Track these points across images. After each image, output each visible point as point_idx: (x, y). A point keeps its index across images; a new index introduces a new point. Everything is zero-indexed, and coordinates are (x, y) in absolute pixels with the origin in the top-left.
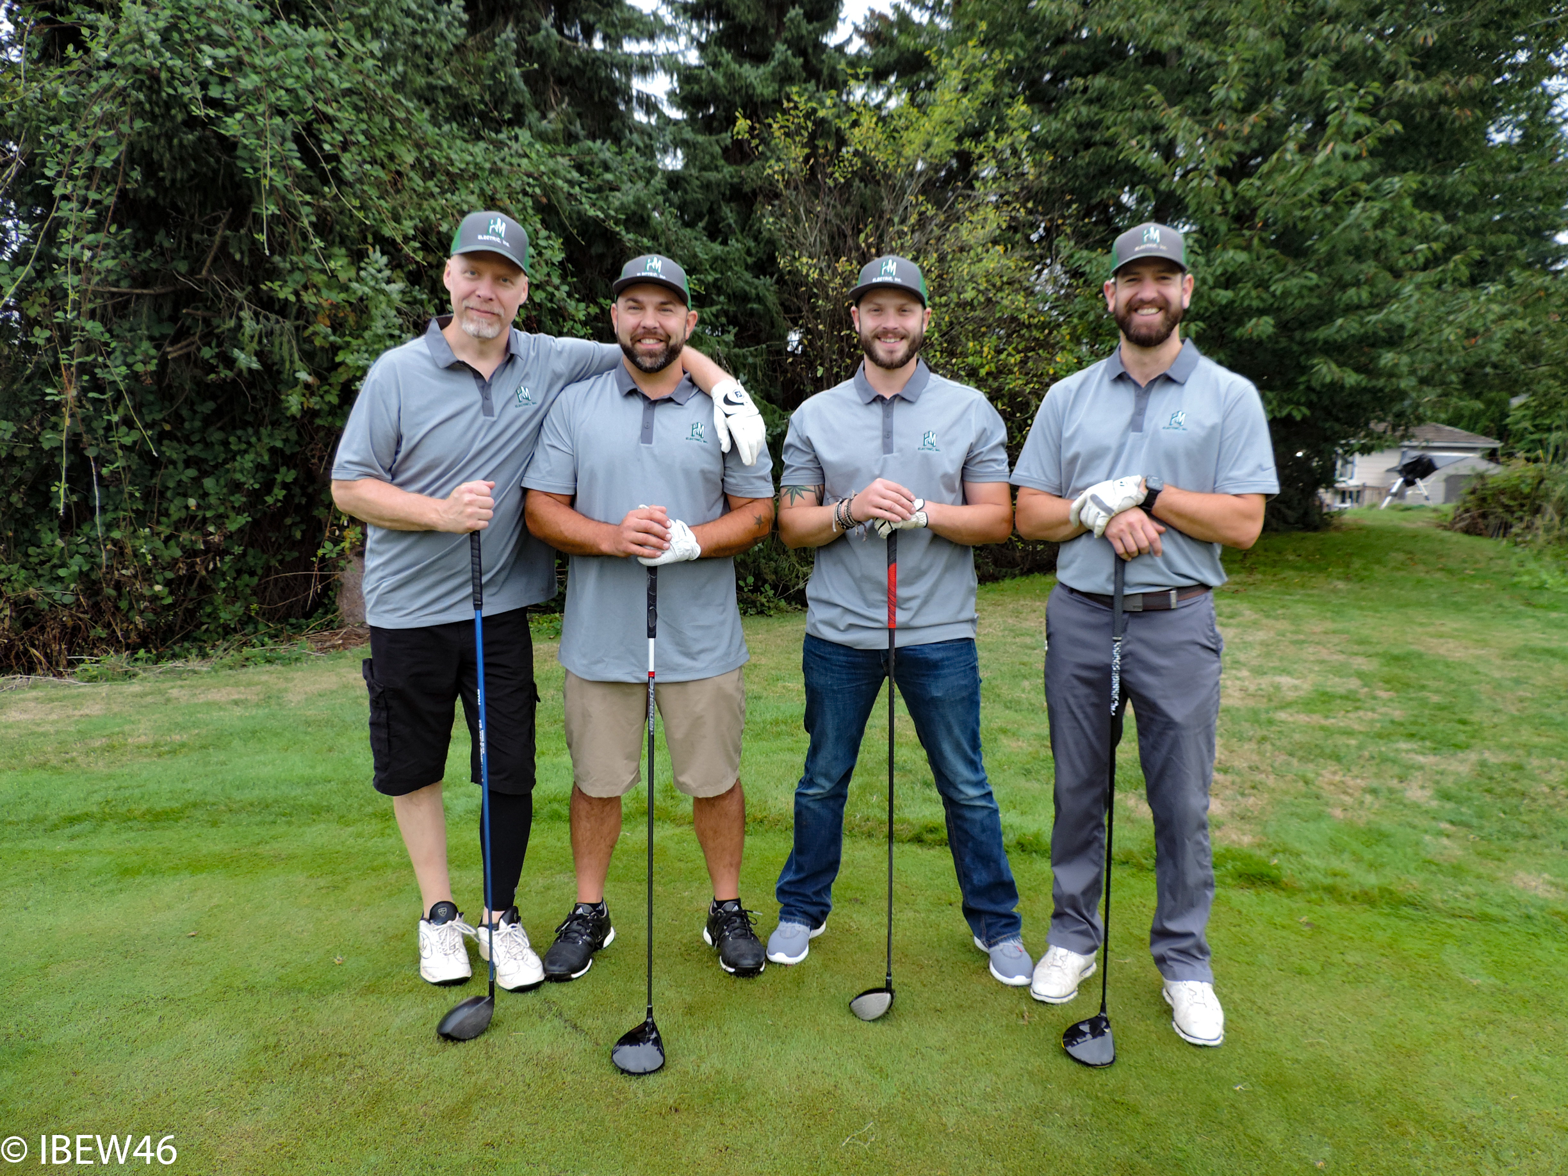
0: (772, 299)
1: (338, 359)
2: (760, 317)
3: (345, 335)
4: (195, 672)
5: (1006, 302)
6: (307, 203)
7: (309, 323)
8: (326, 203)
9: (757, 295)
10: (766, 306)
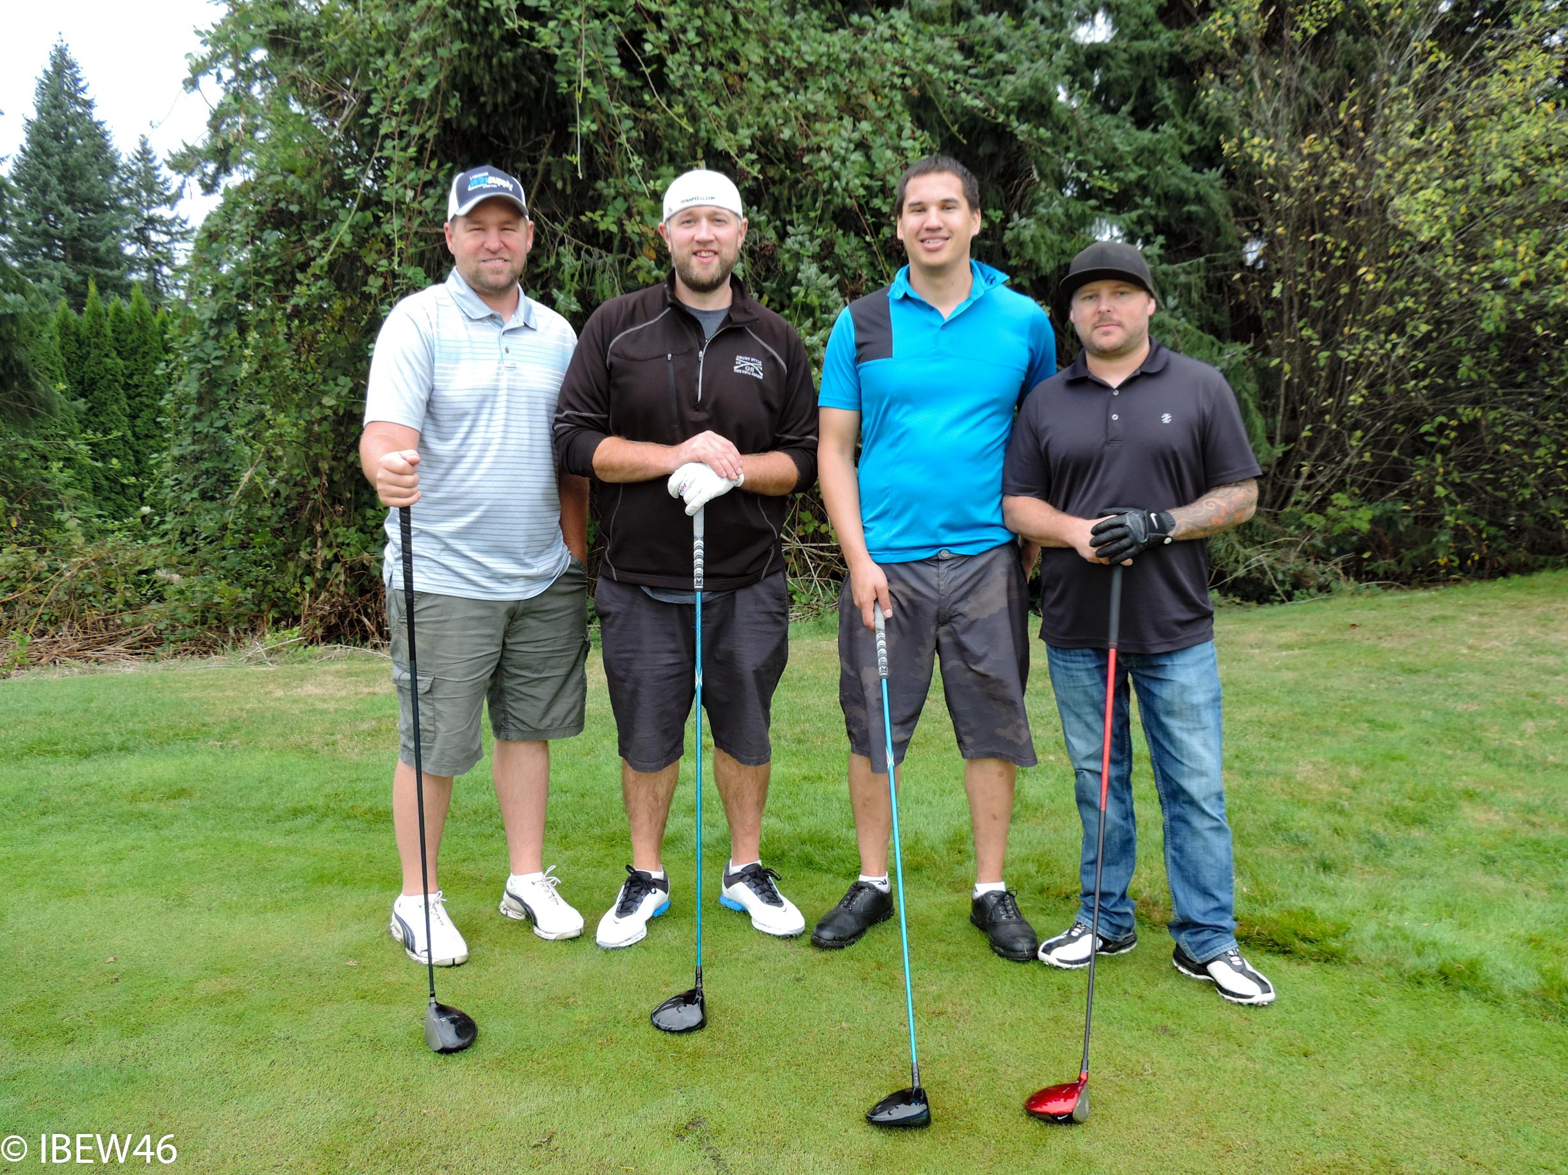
0: (1218, 200)
5: (1554, 181)
6: (627, 117)
7: (634, 255)
8: (654, 116)
9: (1197, 193)
10: (1209, 208)
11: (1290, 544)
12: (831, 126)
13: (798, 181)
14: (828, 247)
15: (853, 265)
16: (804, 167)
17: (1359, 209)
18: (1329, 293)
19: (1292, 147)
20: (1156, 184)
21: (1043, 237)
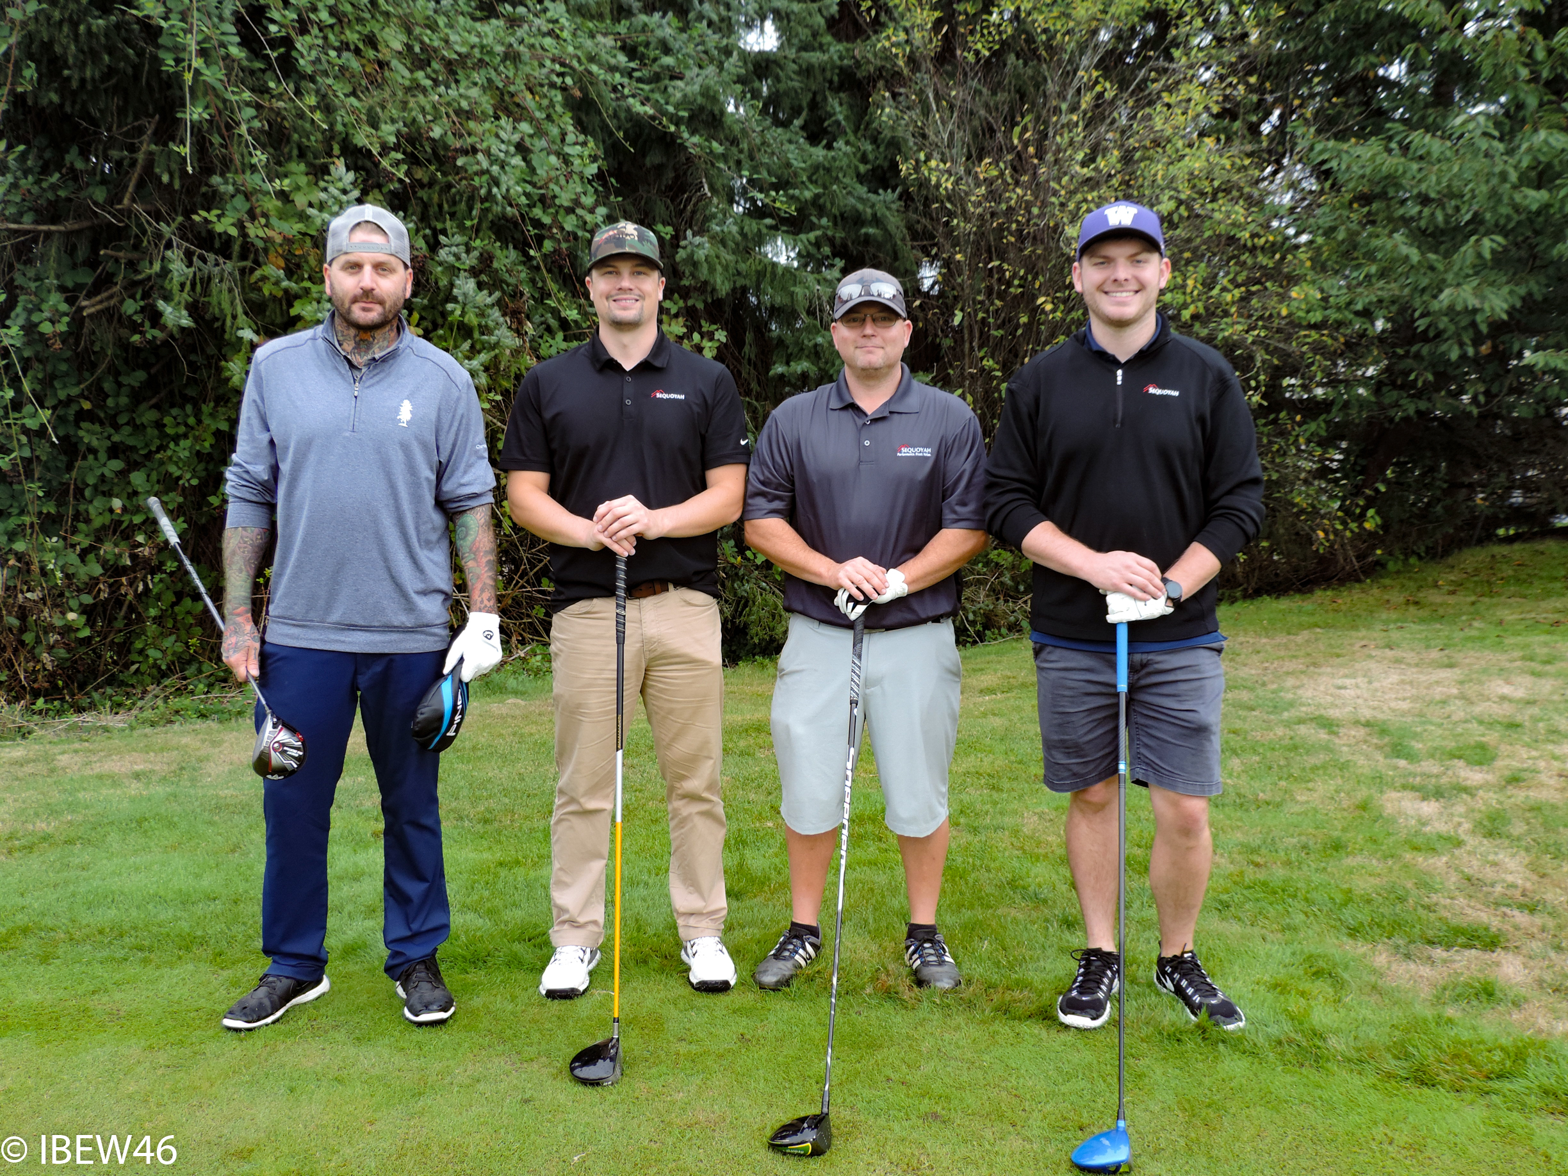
0: (895, 222)
1: (293, 312)
2: (880, 246)
3: (303, 280)
4: (106, 729)
5: (1218, 216)
6: (248, 104)
7: (258, 264)
8: (281, 104)
9: (874, 215)
10: (886, 230)
11: (979, 582)
12: (487, 125)
13: (449, 186)
14: (486, 259)
15: (512, 281)
16: (458, 170)
17: (1035, 238)
18: (1009, 323)
19: (968, 172)
20: (832, 204)
21: (718, 257)
